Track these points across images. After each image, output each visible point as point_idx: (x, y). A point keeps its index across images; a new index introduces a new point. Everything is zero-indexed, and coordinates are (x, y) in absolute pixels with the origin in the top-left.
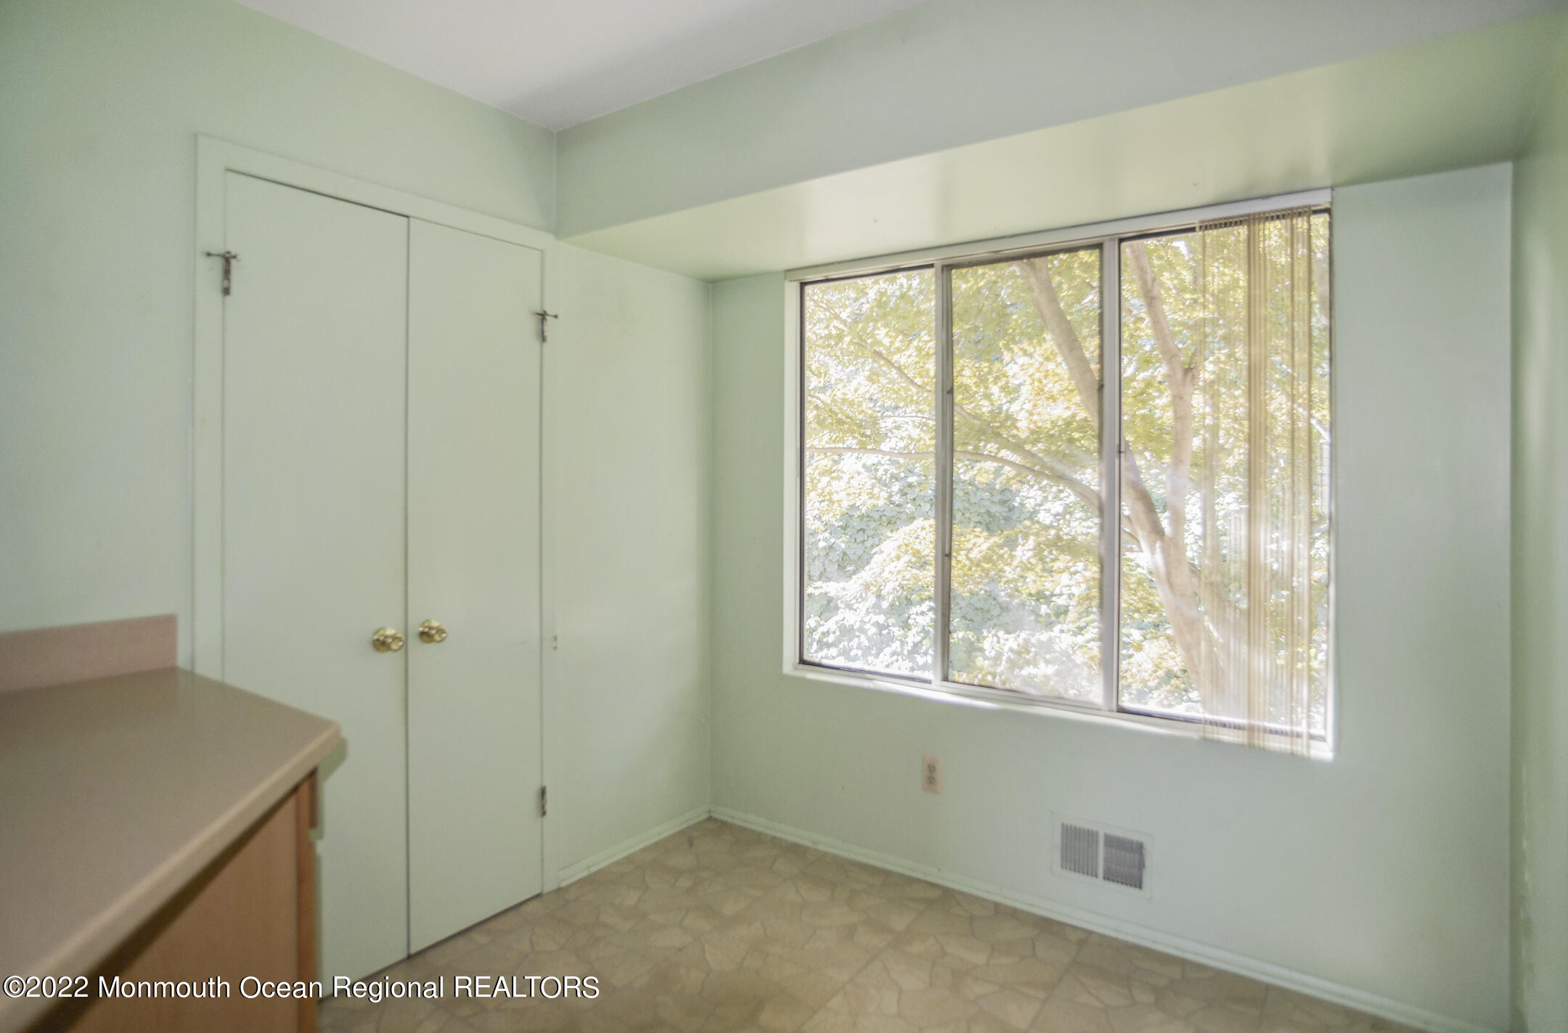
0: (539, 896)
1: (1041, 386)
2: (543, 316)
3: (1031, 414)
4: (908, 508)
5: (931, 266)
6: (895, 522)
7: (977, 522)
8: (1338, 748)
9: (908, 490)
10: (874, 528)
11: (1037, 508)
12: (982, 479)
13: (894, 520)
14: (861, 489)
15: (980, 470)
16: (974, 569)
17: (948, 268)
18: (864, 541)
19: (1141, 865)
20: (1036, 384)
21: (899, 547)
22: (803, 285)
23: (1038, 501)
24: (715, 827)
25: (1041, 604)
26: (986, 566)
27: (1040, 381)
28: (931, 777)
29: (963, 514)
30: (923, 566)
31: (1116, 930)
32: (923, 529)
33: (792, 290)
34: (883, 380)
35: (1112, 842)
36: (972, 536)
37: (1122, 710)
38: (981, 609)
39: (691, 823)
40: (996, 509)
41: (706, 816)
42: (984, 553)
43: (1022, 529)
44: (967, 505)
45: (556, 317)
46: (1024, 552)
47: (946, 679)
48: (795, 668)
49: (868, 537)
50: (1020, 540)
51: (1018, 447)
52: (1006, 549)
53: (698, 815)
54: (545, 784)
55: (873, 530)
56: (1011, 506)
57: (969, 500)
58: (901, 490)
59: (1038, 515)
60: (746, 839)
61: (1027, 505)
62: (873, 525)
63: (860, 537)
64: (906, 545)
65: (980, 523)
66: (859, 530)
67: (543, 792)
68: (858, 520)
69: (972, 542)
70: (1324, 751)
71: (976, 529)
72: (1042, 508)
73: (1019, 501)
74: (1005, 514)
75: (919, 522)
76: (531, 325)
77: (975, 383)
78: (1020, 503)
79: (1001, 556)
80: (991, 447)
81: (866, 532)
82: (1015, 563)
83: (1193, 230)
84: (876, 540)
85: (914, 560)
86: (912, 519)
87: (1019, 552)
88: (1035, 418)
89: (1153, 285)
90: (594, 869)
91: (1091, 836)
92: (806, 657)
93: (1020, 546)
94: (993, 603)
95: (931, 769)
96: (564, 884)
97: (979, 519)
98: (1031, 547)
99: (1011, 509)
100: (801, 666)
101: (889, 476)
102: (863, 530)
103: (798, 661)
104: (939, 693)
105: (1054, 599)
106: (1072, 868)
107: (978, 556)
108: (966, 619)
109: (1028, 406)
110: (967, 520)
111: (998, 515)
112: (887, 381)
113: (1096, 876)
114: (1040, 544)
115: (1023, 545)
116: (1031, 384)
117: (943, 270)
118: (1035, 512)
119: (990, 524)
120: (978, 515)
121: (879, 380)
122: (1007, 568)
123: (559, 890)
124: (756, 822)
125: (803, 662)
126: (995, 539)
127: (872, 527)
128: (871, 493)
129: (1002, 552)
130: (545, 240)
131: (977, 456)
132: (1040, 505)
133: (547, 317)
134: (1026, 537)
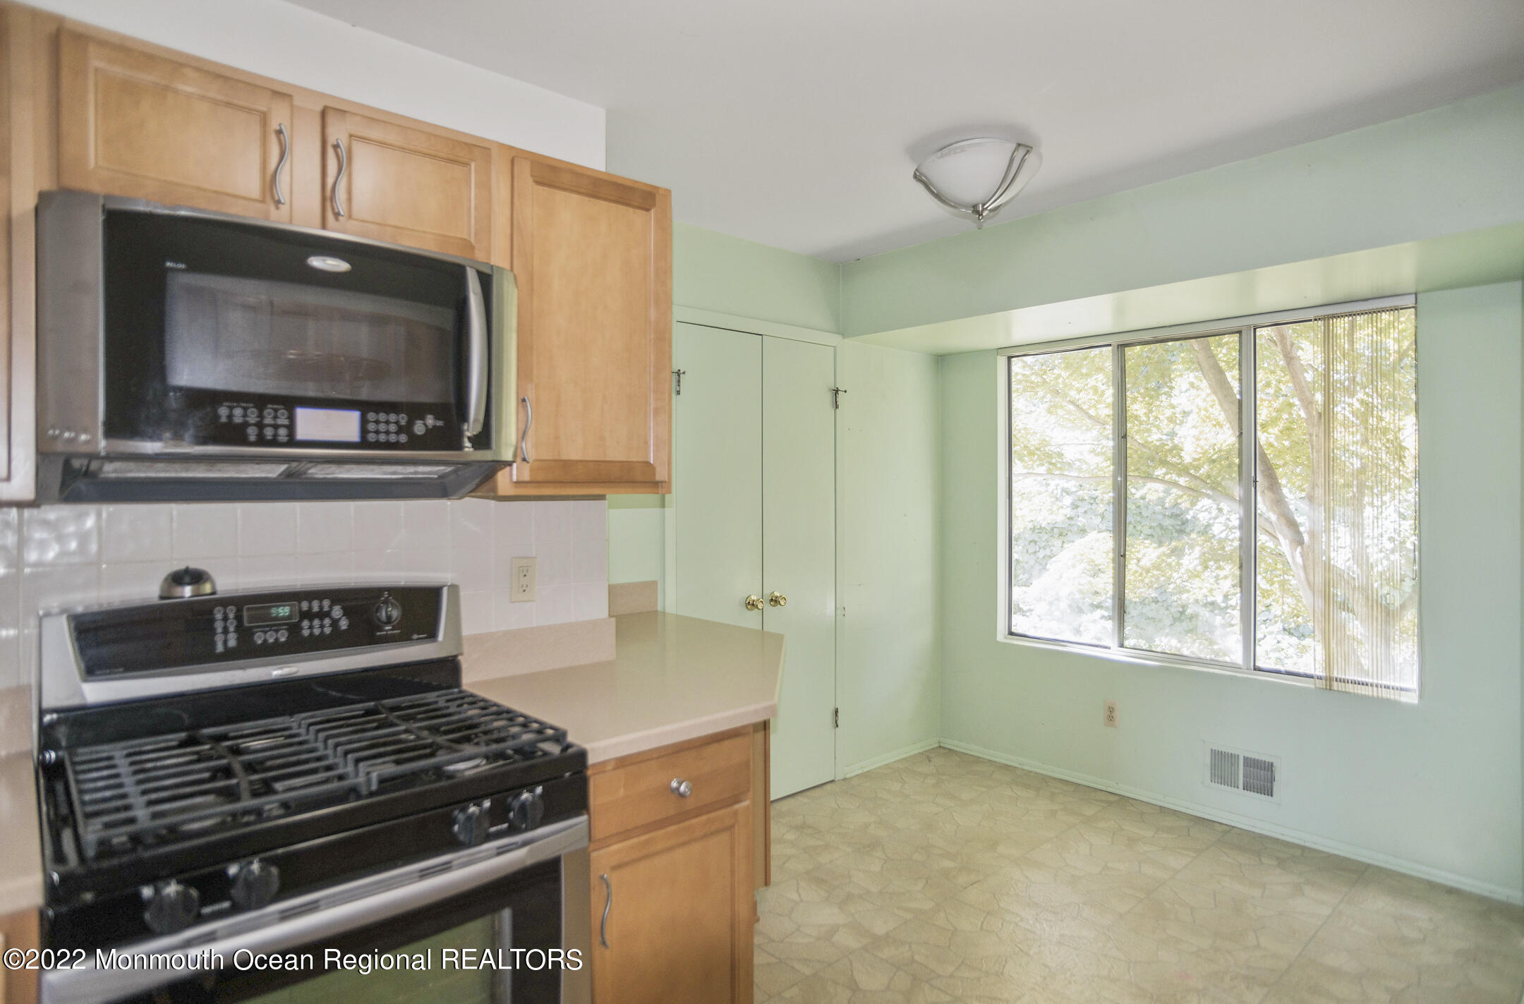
0: (832, 781)
1: (1207, 415)
2: (836, 391)
3: (1198, 439)
4: (1080, 521)
5: (1110, 345)
6: (1067, 534)
7: (1149, 535)
8: (1421, 697)
9: (1079, 503)
10: (1046, 540)
11: (1211, 521)
12: (1152, 497)
13: (1065, 532)
14: (1042, 506)
15: (1150, 489)
16: (1144, 575)
17: (1122, 346)
18: (1035, 552)
19: (1272, 779)
20: (1203, 413)
21: (1075, 557)
22: (1010, 358)
23: (1213, 515)
24: (943, 751)
25: (1216, 615)
26: (1155, 572)
27: (1206, 410)
28: (1111, 715)
29: (1135, 527)
30: (1096, 572)
31: (1254, 827)
32: (1098, 540)
33: (1002, 361)
34: (1060, 412)
35: (1249, 762)
36: (1142, 547)
37: (1256, 669)
38: (1152, 618)
39: (927, 748)
40: (1167, 522)
41: (937, 745)
42: (1153, 561)
43: (1188, 541)
44: (1139, 519)
45: (845, 392)
46: (1191, 560)
47: (1122, 646)
48: (1005, 638)
49: (1040, 548)
50: (1187, 550)
51: (1184, 470)
52: (1173, 558)
53: (931, 743)
54: (838, 706)
55: (1044, 541)
56: (1184, 519)
57: (1140, 513)
58: (1073, 504)
59: (1213, 528)
60: (968, 762)
61: (1201, 519)
62: (1045, 537)
63: (1032, 548)
64: (1082, 555)
65: (1152, 536)
66: (1031, 542)
67: (836, 712)
68: (1031, 532)
69: (1142, 552)
70: (1412, 699)
71: (1146, 541)
72: (1217, 520)
73: (1192, 514)
74: (1178, 527)
75: (1093, 535)
76: (828, 397)
77: (1145, 414)
78: (1193, 517)
79: (1169, 565)
80: (1160, 472)
81: (1038, 543)
82: (1182, 570)
83: (1311, 320)
84: (1048, 552)
85: (1088, 567)
86: (1083, 531)
87: (1185, 561)
88: (1202, 443)
89: (1291, 349)
90: (865, 770)
91: (1233, 758)
92: (1014, 630)
93: (1186, 556)
94: (1166, 613)
95: (1111, 710)
96: (848, 776)
97: (1149, 532)
98: (1197, 556)
99: (1185, 523)
100: (1010, 636)
101: (1059, 490)
102: (1035, 542)
103: (1007, 633)
104: (1116, 654)
105: (1229, 611)
106: (1219, 782)
107: (1148, 564)
108: (1137, 627)
109: (1194, 432)
110: (1139, 533)
111: (1171, 528)
112: (1064, 412)
113: (1238, 788)
114: (1204, 554)
115: (1190, 554)
116: (1198, 413)
117: (1118, 348)
118: (1208, 526)
119: (1160, 535)
120: (1150, 528)
121: (1056, 412)
122: (1175, 575)
123: (845, 779)
124: (976, 750)
125: (1011, 633)
126: (1164, 549)
127: (1044, 539)
128: (1051, 510)
129: (1169, 560)
130: (835, 340)
131: (1149, 477)
132: (1215, 518)
133: (839, 392)
134: (1192, 547)
